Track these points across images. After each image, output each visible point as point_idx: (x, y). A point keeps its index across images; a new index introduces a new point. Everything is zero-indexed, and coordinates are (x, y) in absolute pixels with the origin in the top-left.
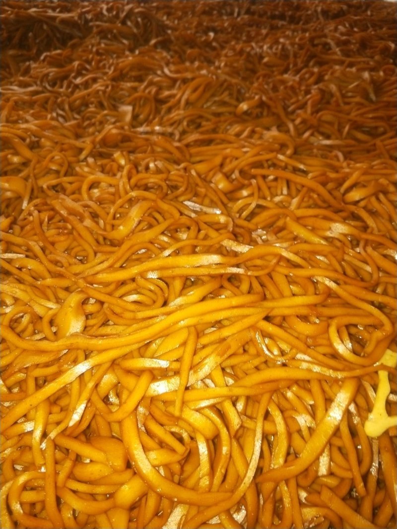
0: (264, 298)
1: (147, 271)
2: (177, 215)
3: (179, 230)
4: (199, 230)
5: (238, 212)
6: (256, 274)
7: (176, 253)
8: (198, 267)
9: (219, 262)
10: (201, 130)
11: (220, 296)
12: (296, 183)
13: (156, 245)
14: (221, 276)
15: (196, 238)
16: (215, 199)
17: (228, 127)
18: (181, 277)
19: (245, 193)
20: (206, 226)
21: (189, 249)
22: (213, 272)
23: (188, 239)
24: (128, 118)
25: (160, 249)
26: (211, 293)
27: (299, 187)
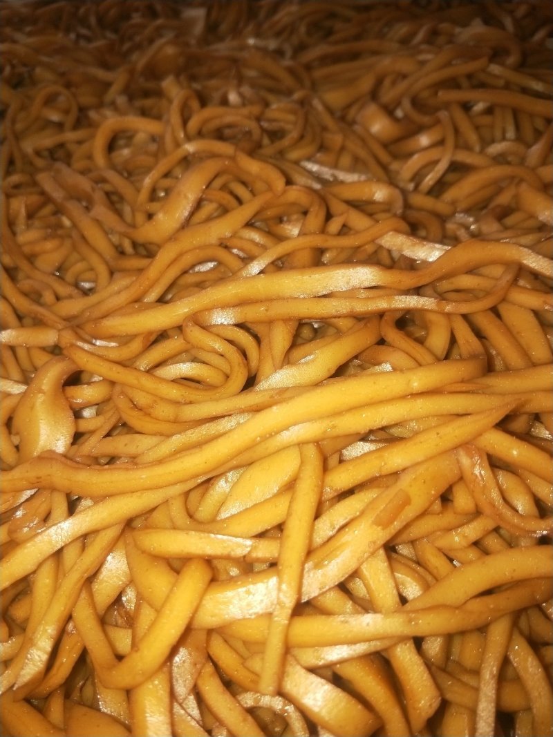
0: (489, 368)
1: (210, 309)
2: (279, 183)
3: (285, 219)
4: (329, 216)
5: (412, 180)
6: (465, 308)
7: (276, 266)
8: (325, 296)
9: (373, 284)
10: (332, 38)
11: (379, 364)
12: (532, 116)
13: (235, 251)
14: (381, 315)
15: (323, 231)
16: (362, 153)
17: (386, 30)
18: (286, 320)
19: (424, 140)
20: (343, 207)
21: (305, 256)
22: (361, 307)
23: (301, 234)
24: (199, 29)
25: (243, 260)
26: (356, 357)
27: (540, 124)
